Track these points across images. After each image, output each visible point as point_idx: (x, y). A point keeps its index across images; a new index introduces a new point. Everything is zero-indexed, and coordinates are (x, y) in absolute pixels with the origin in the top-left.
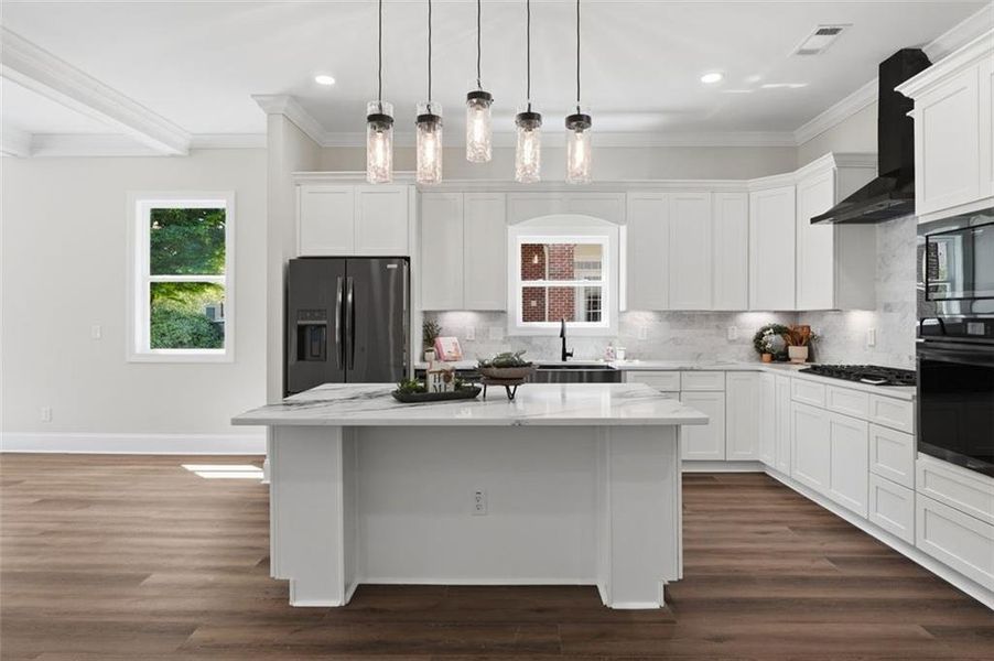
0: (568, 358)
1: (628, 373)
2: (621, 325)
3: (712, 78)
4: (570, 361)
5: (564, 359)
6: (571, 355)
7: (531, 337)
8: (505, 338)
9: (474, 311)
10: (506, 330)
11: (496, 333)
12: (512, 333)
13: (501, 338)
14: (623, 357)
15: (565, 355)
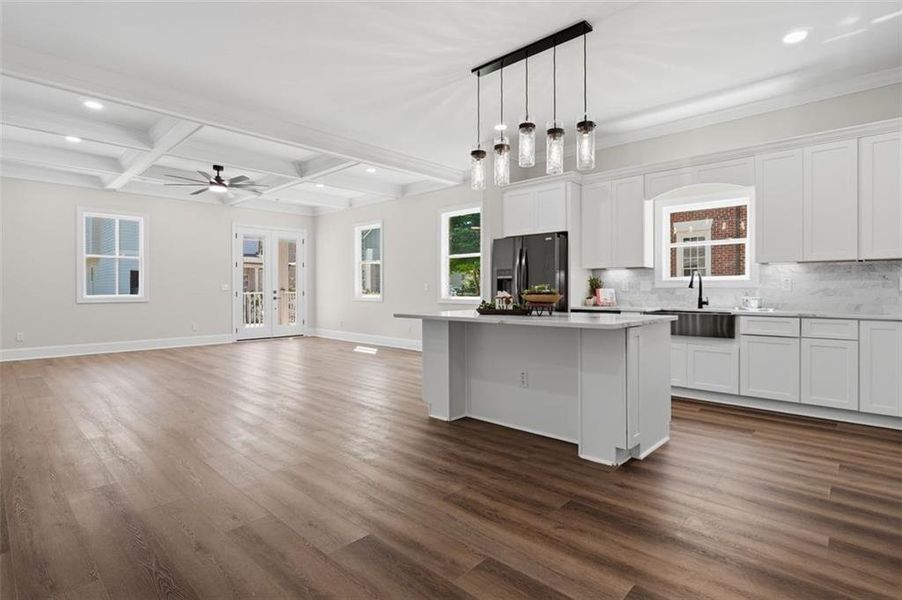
0: (704, 306)
1: (742, 318)
2: (762, 278)
3: (796, 37)
4: (705, 308)
5: (700, 306)
6: (706, 303)
7: (674, 289)
8: (653, 289)
9: (628, 268)
10: (653, 283)
11: (646, 285)
12: (657, 285)
13: (649, 290)
14: (757, 305)
15: (701, 303)
